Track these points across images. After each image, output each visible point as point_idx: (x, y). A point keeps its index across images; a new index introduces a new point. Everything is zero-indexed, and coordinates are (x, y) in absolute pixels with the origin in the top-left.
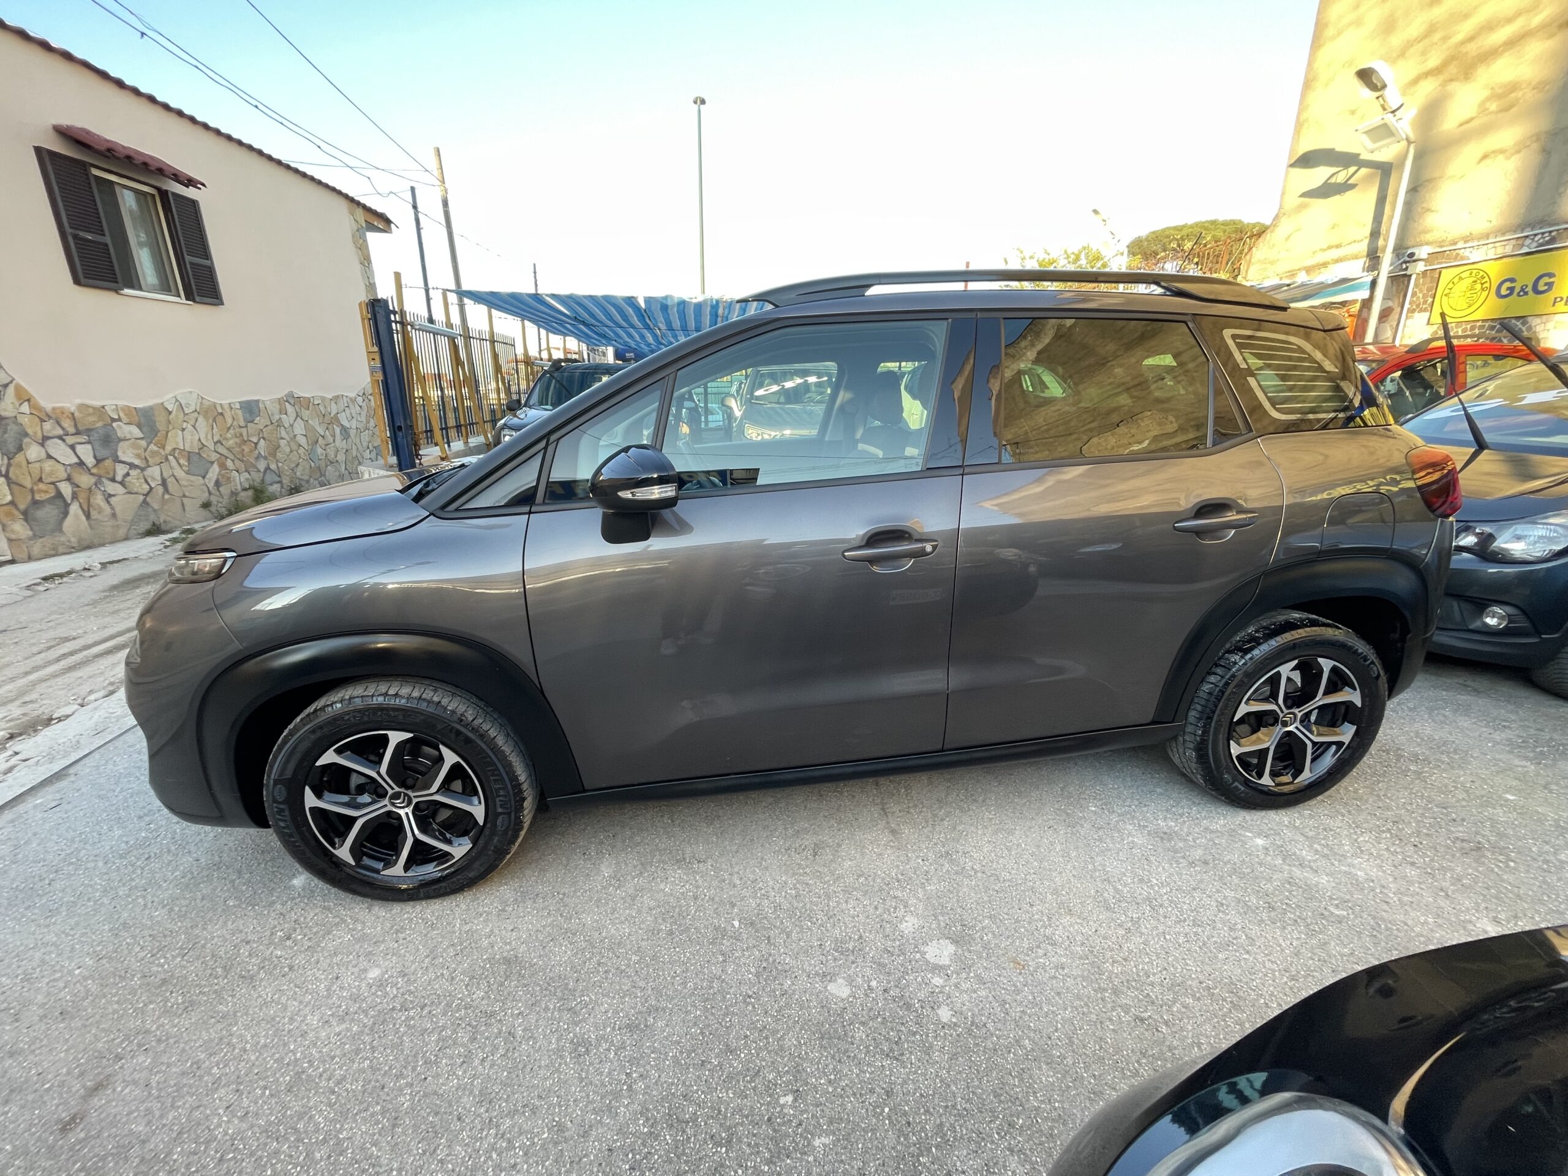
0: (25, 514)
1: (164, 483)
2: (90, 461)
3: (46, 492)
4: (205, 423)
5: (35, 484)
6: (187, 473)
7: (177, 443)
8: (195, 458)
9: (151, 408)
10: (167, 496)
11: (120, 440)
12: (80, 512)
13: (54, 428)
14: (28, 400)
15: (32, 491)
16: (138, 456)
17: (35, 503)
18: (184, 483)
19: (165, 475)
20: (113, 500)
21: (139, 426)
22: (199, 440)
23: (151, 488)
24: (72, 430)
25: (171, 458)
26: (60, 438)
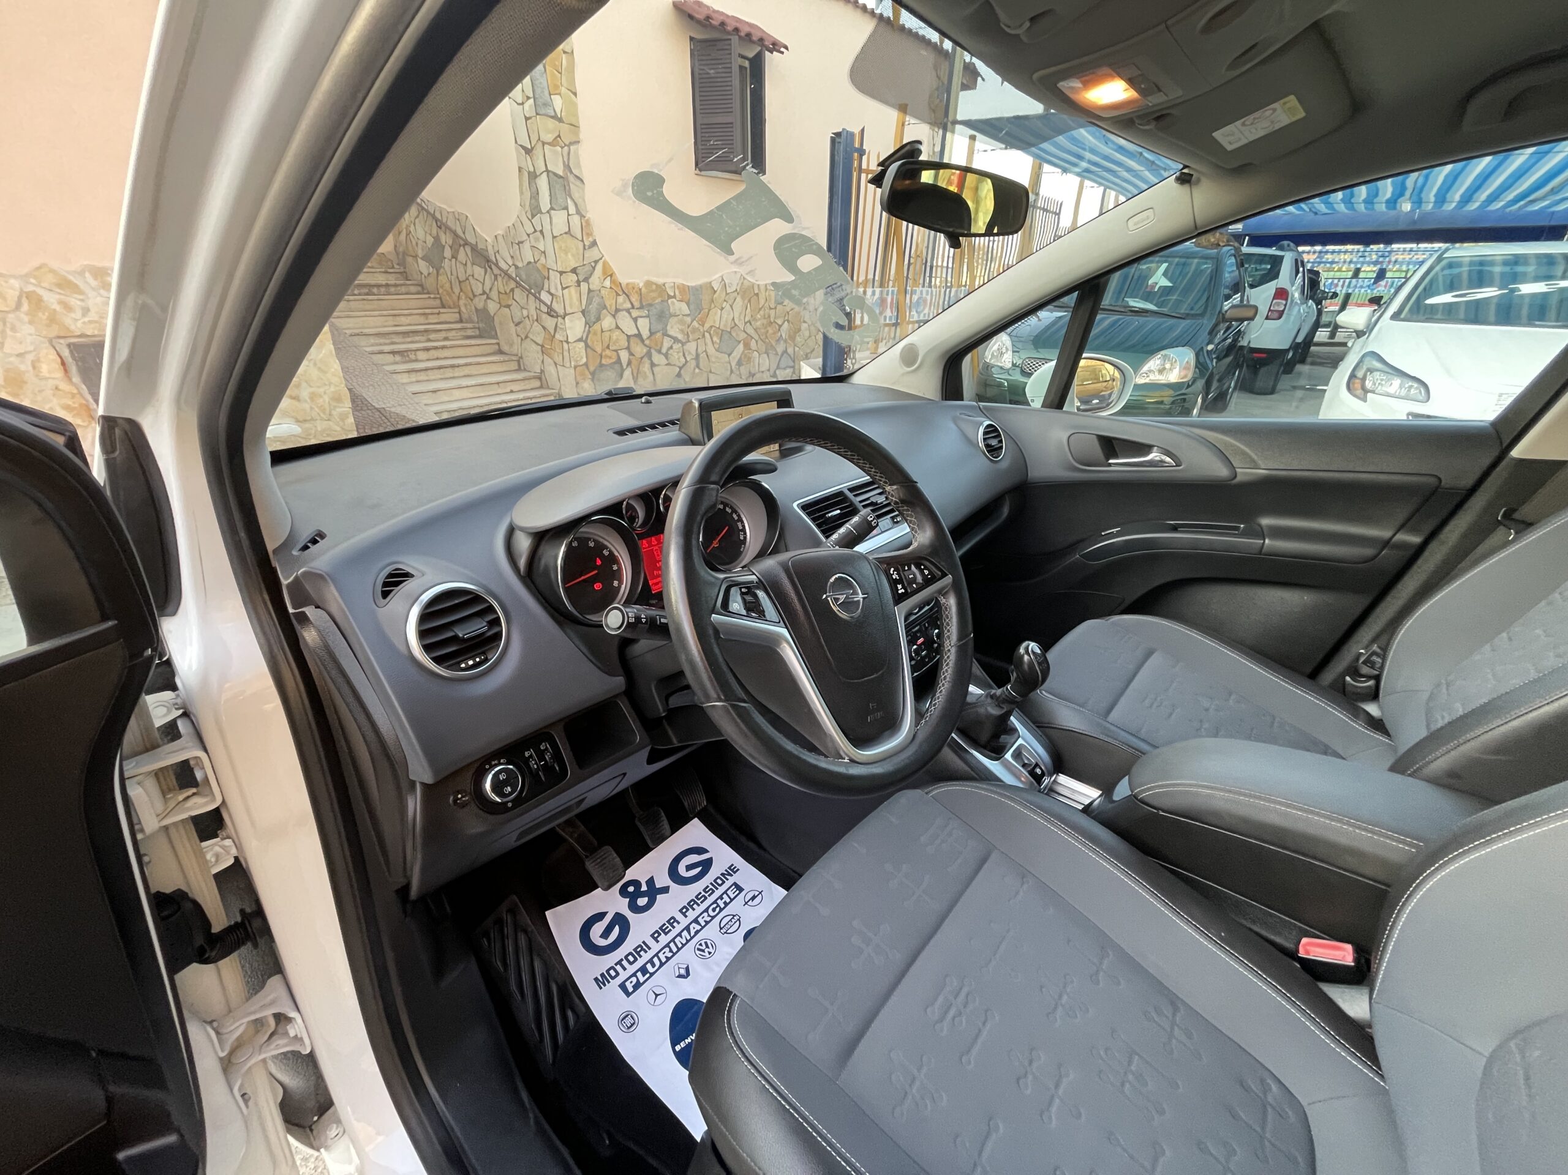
0: (593, 374)
1: (698, 355)
2: (645, 333)
3: (610, 358)
4: (741, 303)
5: (603, 350)
6: (717, 350)
7: (714, 322)
8: (726, 336)
9: (701, 286)
10: (697, 370)
11: (671, 315)
12: (631, 377)
13: (625, 302)
14: (611, 276)
15: (601, 356)
16: (682, 331)
17: (601, 365)
18: (713, 359)
19: (700, 351)
20: (656, 369)
21: (688, 304)
22: (733, 319)
23: (686, 362)
24: (637, 304)
25: (707, 335)
26: (628, 311)
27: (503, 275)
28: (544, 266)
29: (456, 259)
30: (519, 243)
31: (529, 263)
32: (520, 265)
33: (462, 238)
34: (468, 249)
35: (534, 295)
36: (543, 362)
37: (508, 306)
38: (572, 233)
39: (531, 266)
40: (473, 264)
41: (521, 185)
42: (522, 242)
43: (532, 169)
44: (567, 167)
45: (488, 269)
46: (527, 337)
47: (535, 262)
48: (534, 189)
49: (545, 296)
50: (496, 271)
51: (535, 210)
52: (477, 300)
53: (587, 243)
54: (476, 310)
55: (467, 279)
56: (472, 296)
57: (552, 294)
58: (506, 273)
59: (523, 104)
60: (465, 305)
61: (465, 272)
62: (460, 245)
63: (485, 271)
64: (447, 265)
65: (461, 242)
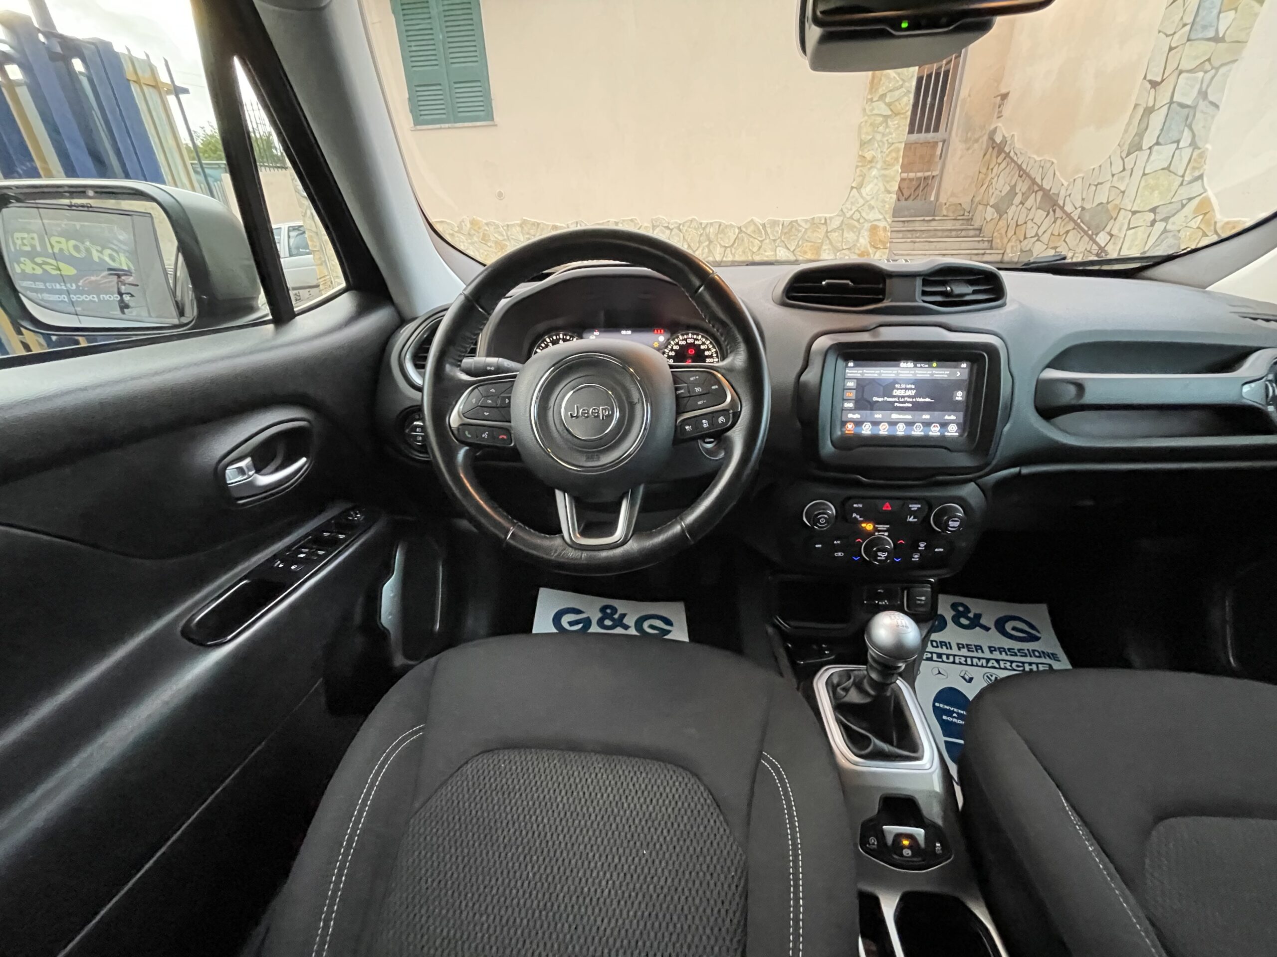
27: (1064, 217)
28: (1116, 205)
29: (1023, 204)
30: (1096, 186)
31: (1102, 203)
32: (1087, 206)
33: (1038, 185)
34: (1040, 194)
35: (1091, 238)
38: (1172, 168)
39: (1101, 206)
40: (1039, 208)
41: (1129, 124)
42: (1102, 183)
43: (1151, 104)
44: (1203, 94)
45: (1051, 213)
47: (1108, 203)
48: (1143, 126)
49: (1102, 238)
50: (1059, 213)
51: (1136, 147)
52: (1026, 242)
53: (1188, 178)
55: (1026, 223)
56: (1022, 238)
57: (1112, 236)
58: (1068, 215)
59: (1175, 33)
60: (1012, 247)
61: (1027, 217)
62: (1033, 192)
63: (1047, 216)
64: (1012, 211)
65: (1036, 188)
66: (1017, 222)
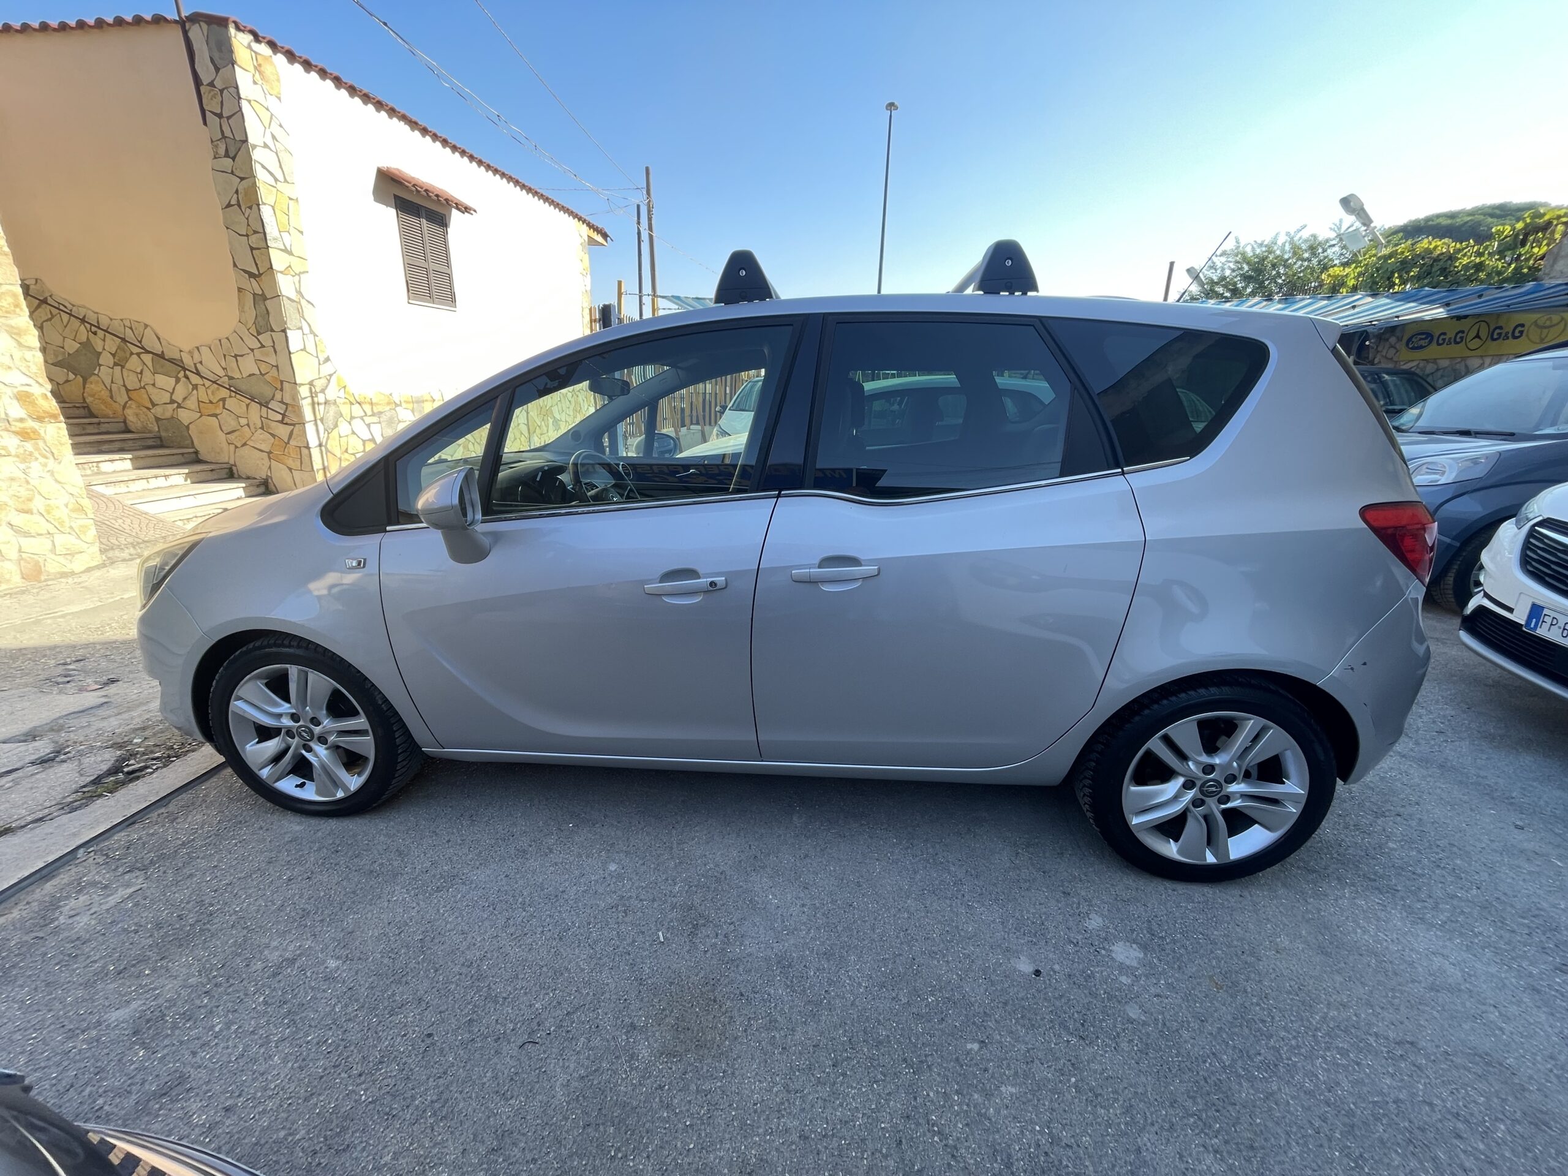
2: (378, 438)
13: (358, 410)
14: (344, 387)
24: (369, 413)
26: (362, 418)
27: (208, 383)
28: (275, 379)
29: (123, 367)
30: (234, 357)
31: (253, 374)
32: (237, 375)
33: (134, 344)
34: (148, 357)
36: (270, 467)
37: (216, 415)
38: (308, 350)
39: (254, 377)
40: (156, 373)
42: (242, 356)
43: (260, 293)
45: (184, 379)
46: (245, 444)
47: (262, 374)
48: (262, 309)
49: (276, 406)
50: (195, 379)
51: (265, 327)
52: (158, 409)
53: (321, 359)
54: (157, 419)
55: (142, 387)
56: (149, 406)
57: (286, 404)
58: (214, 383)
59: (249, 235)
60: (136, 414)
61: (140, 381)
62: (132, 354)
63: (178, 380)
64: (104, 373)
65: (136, 350)
66: (124, 386)
